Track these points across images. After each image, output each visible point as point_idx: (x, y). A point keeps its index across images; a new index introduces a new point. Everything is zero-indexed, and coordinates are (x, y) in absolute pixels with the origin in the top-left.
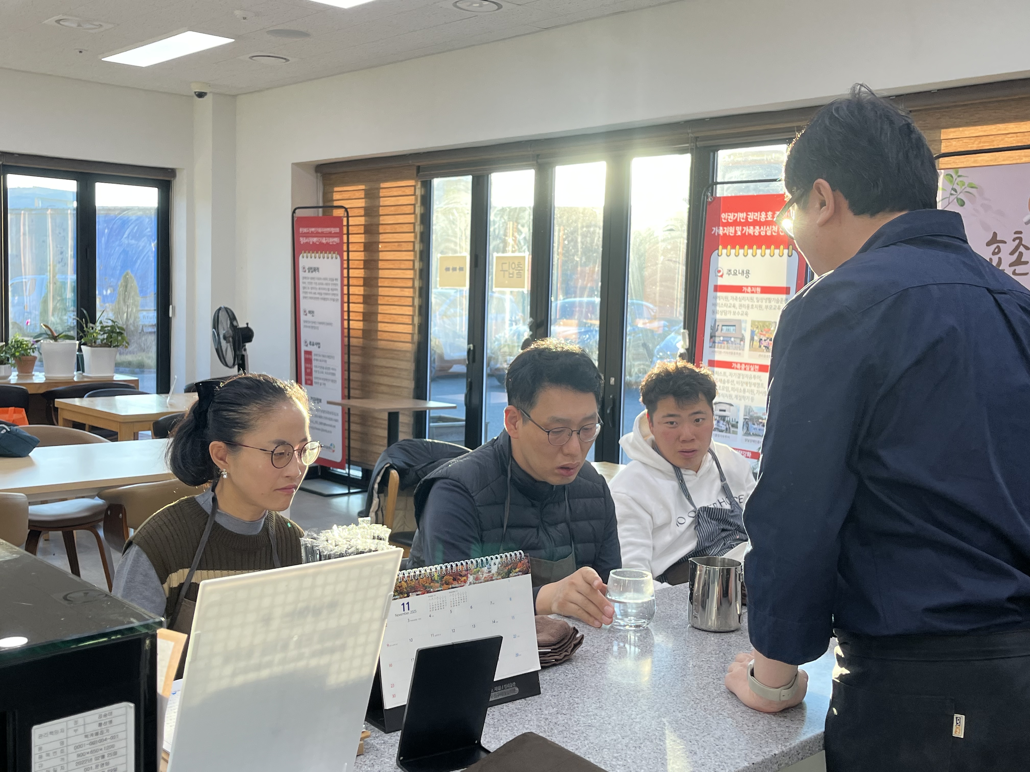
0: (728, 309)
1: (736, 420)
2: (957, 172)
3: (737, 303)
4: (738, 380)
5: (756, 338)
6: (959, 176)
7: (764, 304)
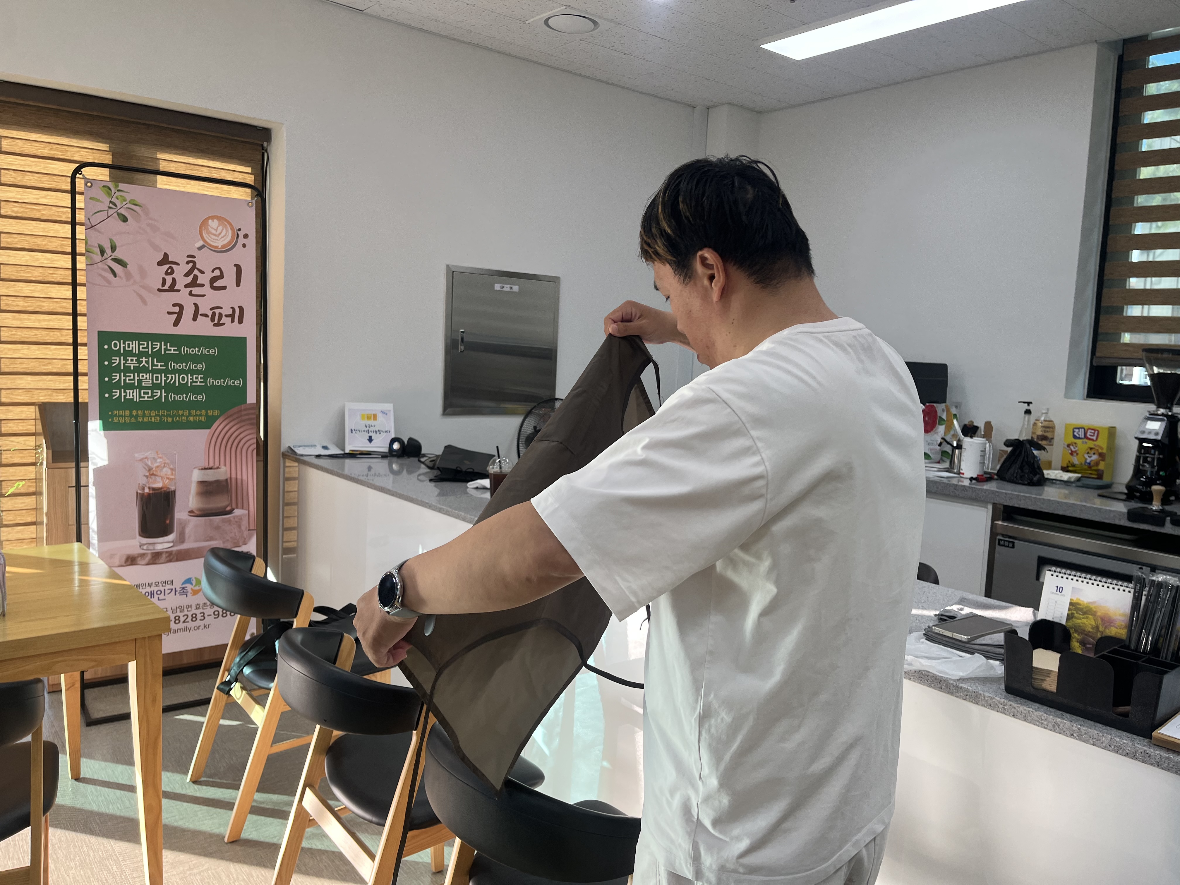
2: (117, 186)
6: (119, 191)
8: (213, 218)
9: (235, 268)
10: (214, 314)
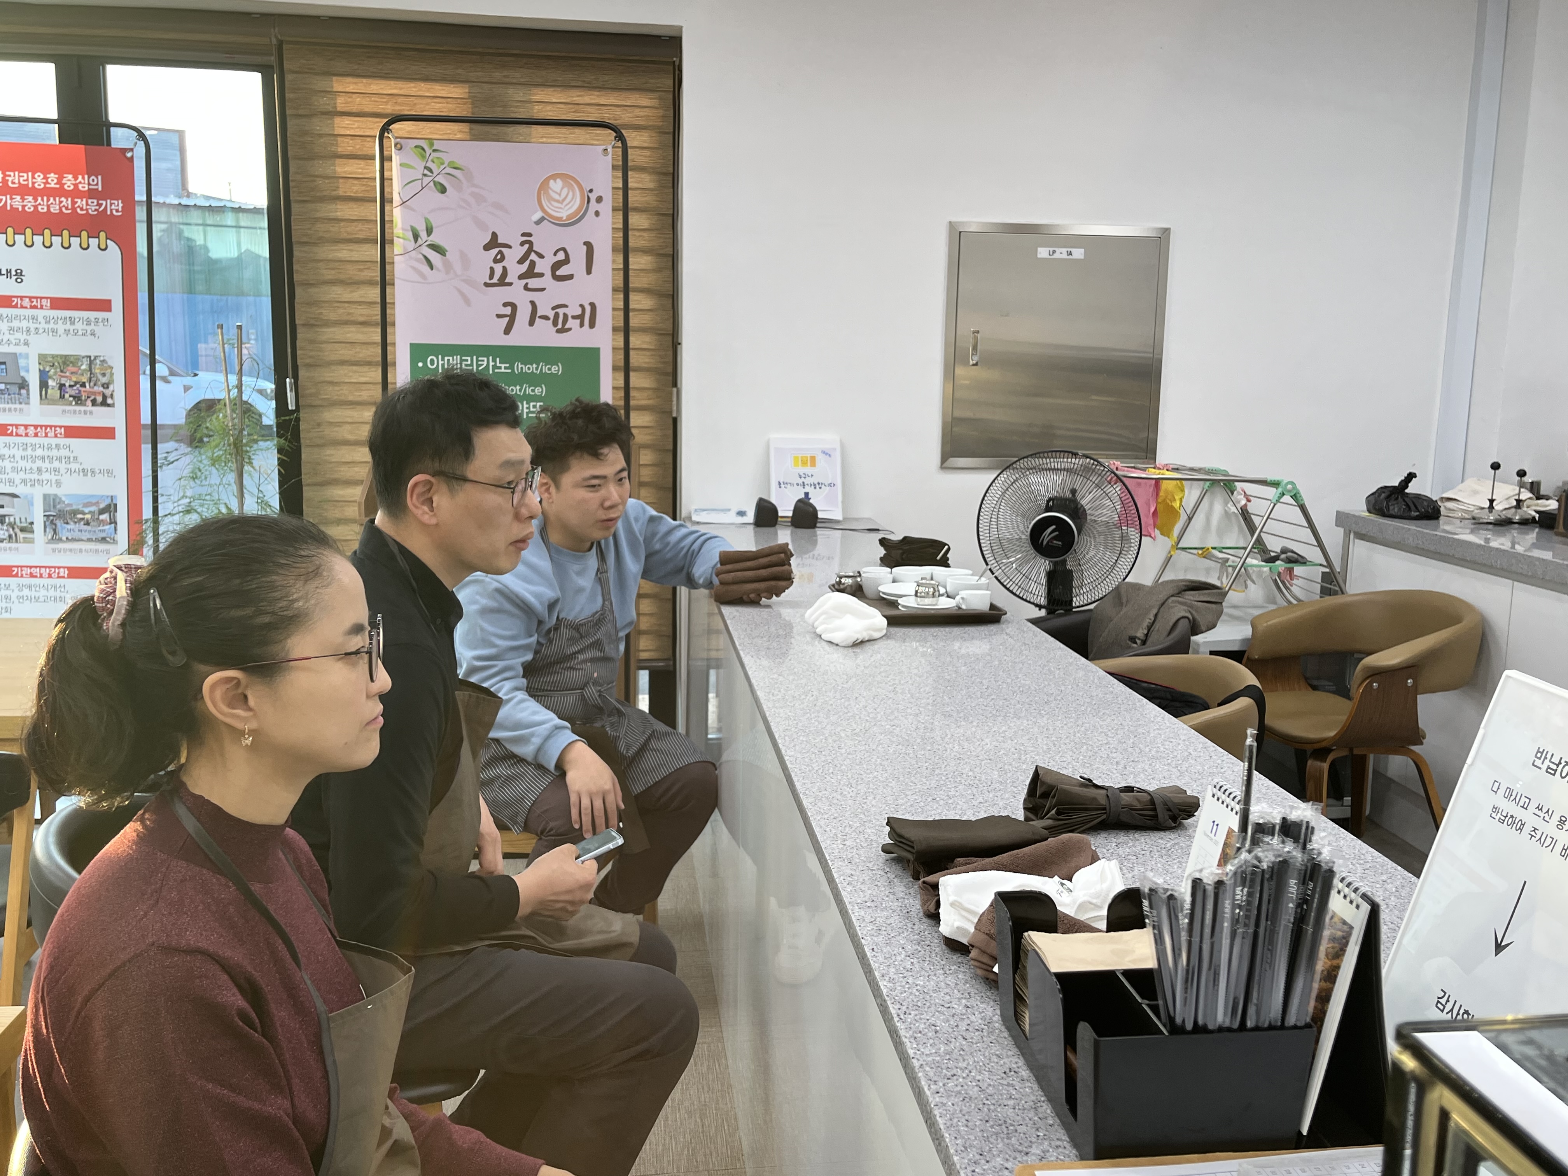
1: (29, 521)
2: (432, 145)
3: (4, 326)
4: (24, 453)
5: (52, 383)
6: (434, 151)
7: (61, 327)
8: (554, 177)
9: (585, 247)
10: (557, 315)
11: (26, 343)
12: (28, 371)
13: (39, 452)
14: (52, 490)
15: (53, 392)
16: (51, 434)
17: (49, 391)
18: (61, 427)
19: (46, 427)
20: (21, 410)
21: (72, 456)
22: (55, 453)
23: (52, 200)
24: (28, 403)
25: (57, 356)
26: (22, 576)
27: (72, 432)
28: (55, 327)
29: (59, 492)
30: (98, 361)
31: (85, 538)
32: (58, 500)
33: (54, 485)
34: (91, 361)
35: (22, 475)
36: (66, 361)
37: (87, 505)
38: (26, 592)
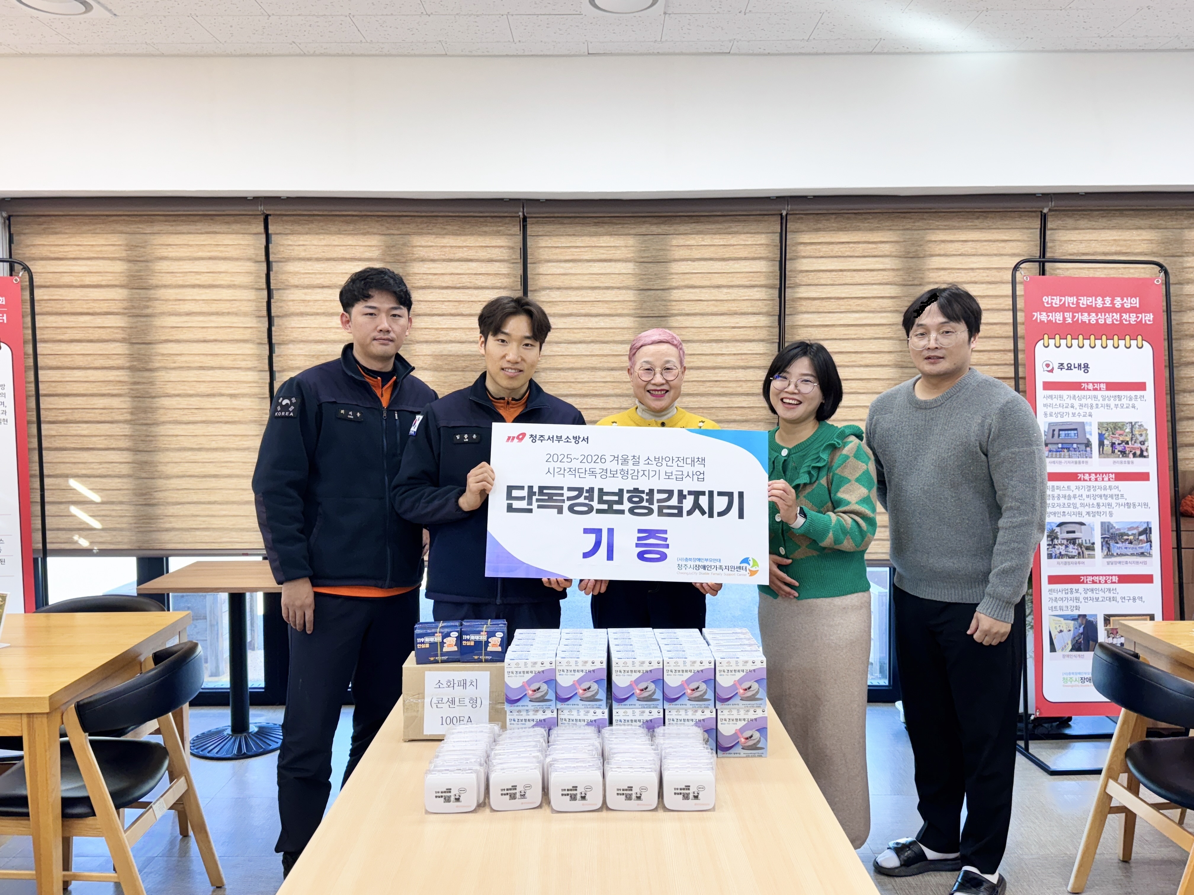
0: (1065, 410)
1: (1091, 542)
3: (1076, 403)
4: (1088, 493)
5: (1106, 442)
7: (1112, 403)
11: (1090, 415)
12: (1091, 434)
13: (1098, 492)
14: (1106, 519)
15: (1108, 449)
16: (1106, 479)
17: (1105, 448)
18: (1112, 473)
19: (1103, 473)
20: (1087, 462)
21: (1120, 493)
22: (1108, 492)
23: (1107, 314)
24: (1091, 457)
25: (1110, 423)
26: (1087, 583)
27: (1121, 477)
28: (1109, 402)
29: (1112, 520)
30: (1137, 426)
31: (1129, 554)
32: (1110, 527)
33: (1108, 515)
34: (1132, 426)
35: (1087, 509)
36: (1116, 427)
37: (1130, 529)
38: (1089, 594)
